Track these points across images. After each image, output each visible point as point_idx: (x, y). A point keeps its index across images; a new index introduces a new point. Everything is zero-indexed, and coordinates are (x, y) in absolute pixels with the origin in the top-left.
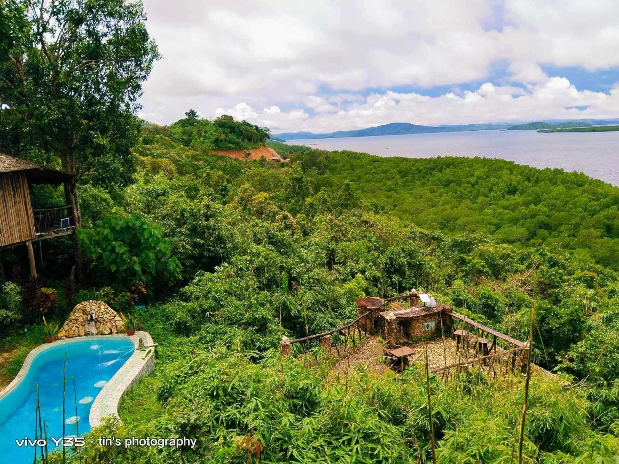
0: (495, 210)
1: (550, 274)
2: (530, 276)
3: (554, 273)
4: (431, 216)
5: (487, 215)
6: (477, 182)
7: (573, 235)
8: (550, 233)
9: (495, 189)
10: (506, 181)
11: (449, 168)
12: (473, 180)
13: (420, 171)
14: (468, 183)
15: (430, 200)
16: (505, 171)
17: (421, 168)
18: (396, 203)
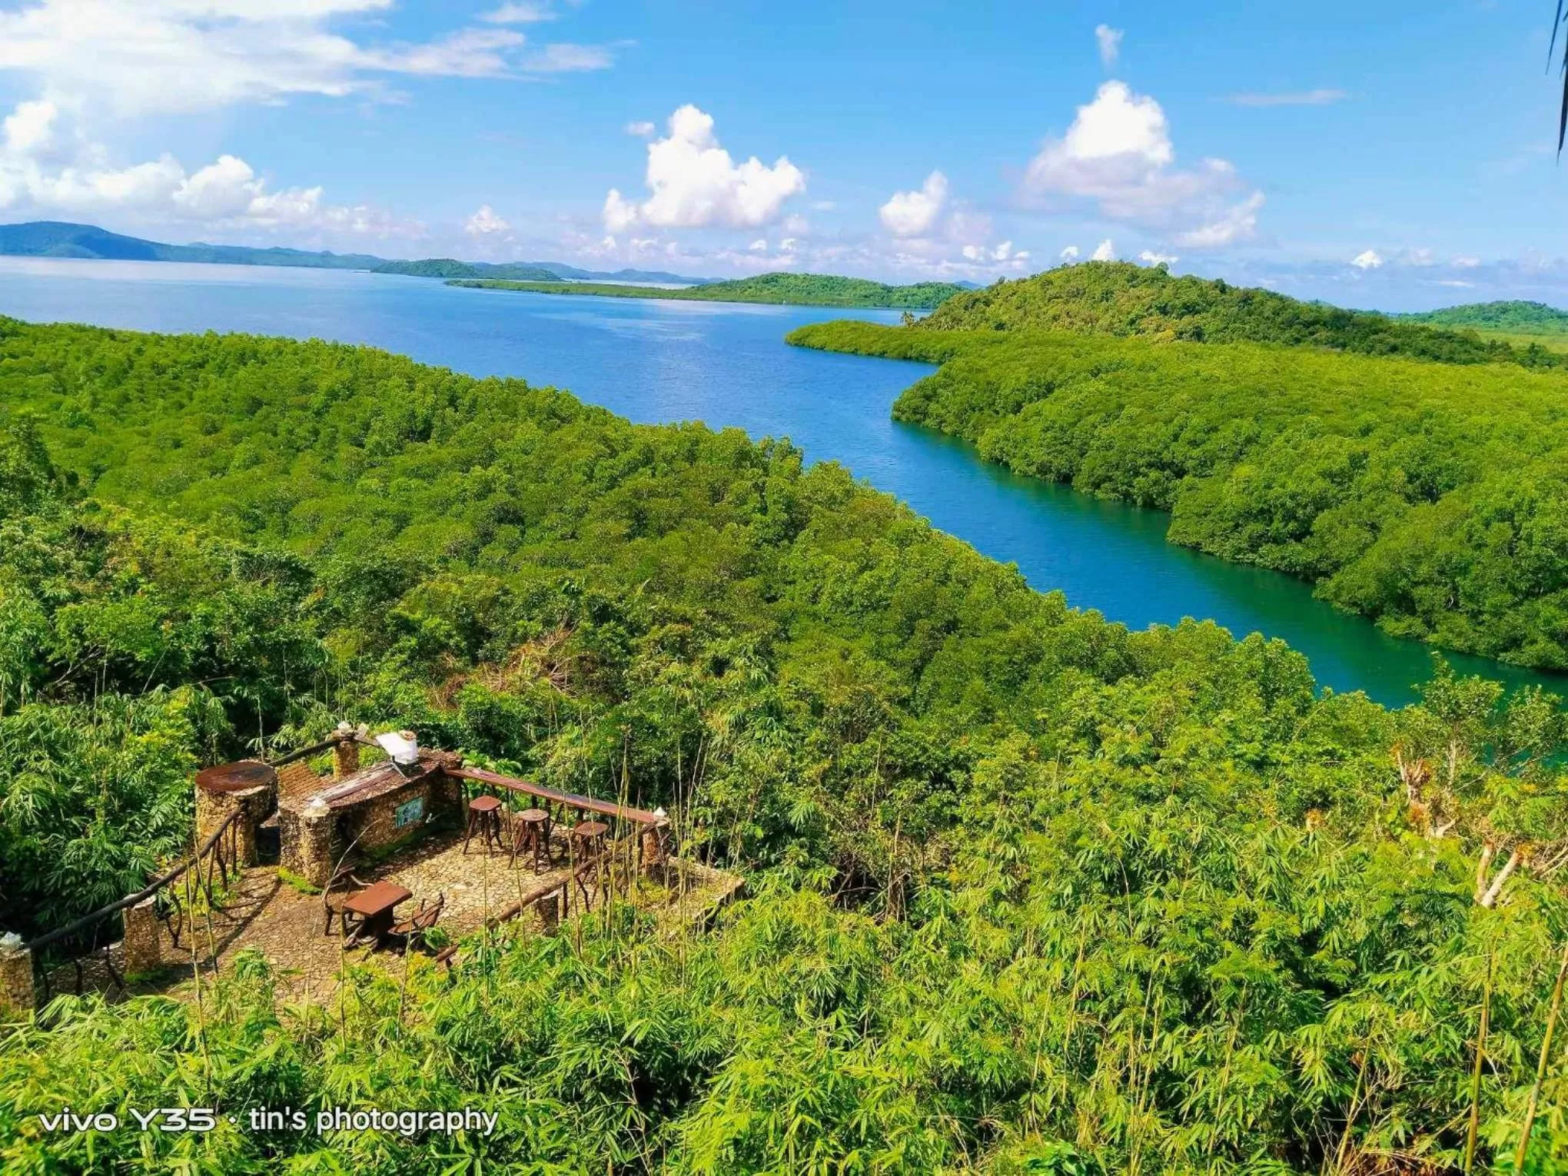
0: (386, 479)
1: (600, 637)
2: (558, 646)
3: (608, 635)
4: (220, 497)
5: (366, 491)
6: (327, 406)
7: (573, 536)
8: (523, 532)
9: (376, 425)
10: (400, 406)
11: (245, 364)
12: (317, 400)
13: (160, 371)
14: (304, 407)
15: (206, 452)
16: (396, 380)
17: (163, 361)
18: (100, 462)
